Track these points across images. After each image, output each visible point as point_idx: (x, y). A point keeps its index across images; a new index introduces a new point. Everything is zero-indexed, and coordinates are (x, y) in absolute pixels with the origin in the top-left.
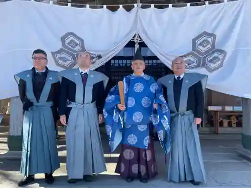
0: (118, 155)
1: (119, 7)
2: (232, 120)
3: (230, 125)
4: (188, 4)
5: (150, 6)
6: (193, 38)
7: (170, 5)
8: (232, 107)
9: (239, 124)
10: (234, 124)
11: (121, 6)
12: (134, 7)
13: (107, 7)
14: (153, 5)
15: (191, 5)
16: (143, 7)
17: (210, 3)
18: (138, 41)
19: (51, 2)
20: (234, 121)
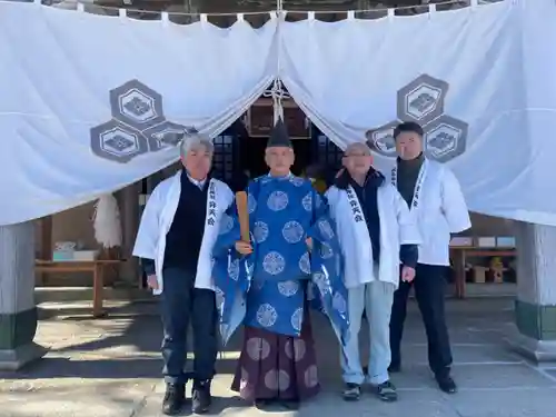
0: (237, 355)
1: (235, 19)
2: (494, 268)
3: (489, 277)
4: (391, 11)
5: (306, 17)
6: (398, 89)
7: (351, 14)
8: (493, 239)
9: (510, 276)
10: (499, 275)
11: (240, 16)
12: (269, 18)
13: (209, 19)
14: (311, 14)
15: (396, 13)
16: (289, 19)
17: (438, 9)
18: (280, 97)
19: (81, 7)
20: (498, 268)
